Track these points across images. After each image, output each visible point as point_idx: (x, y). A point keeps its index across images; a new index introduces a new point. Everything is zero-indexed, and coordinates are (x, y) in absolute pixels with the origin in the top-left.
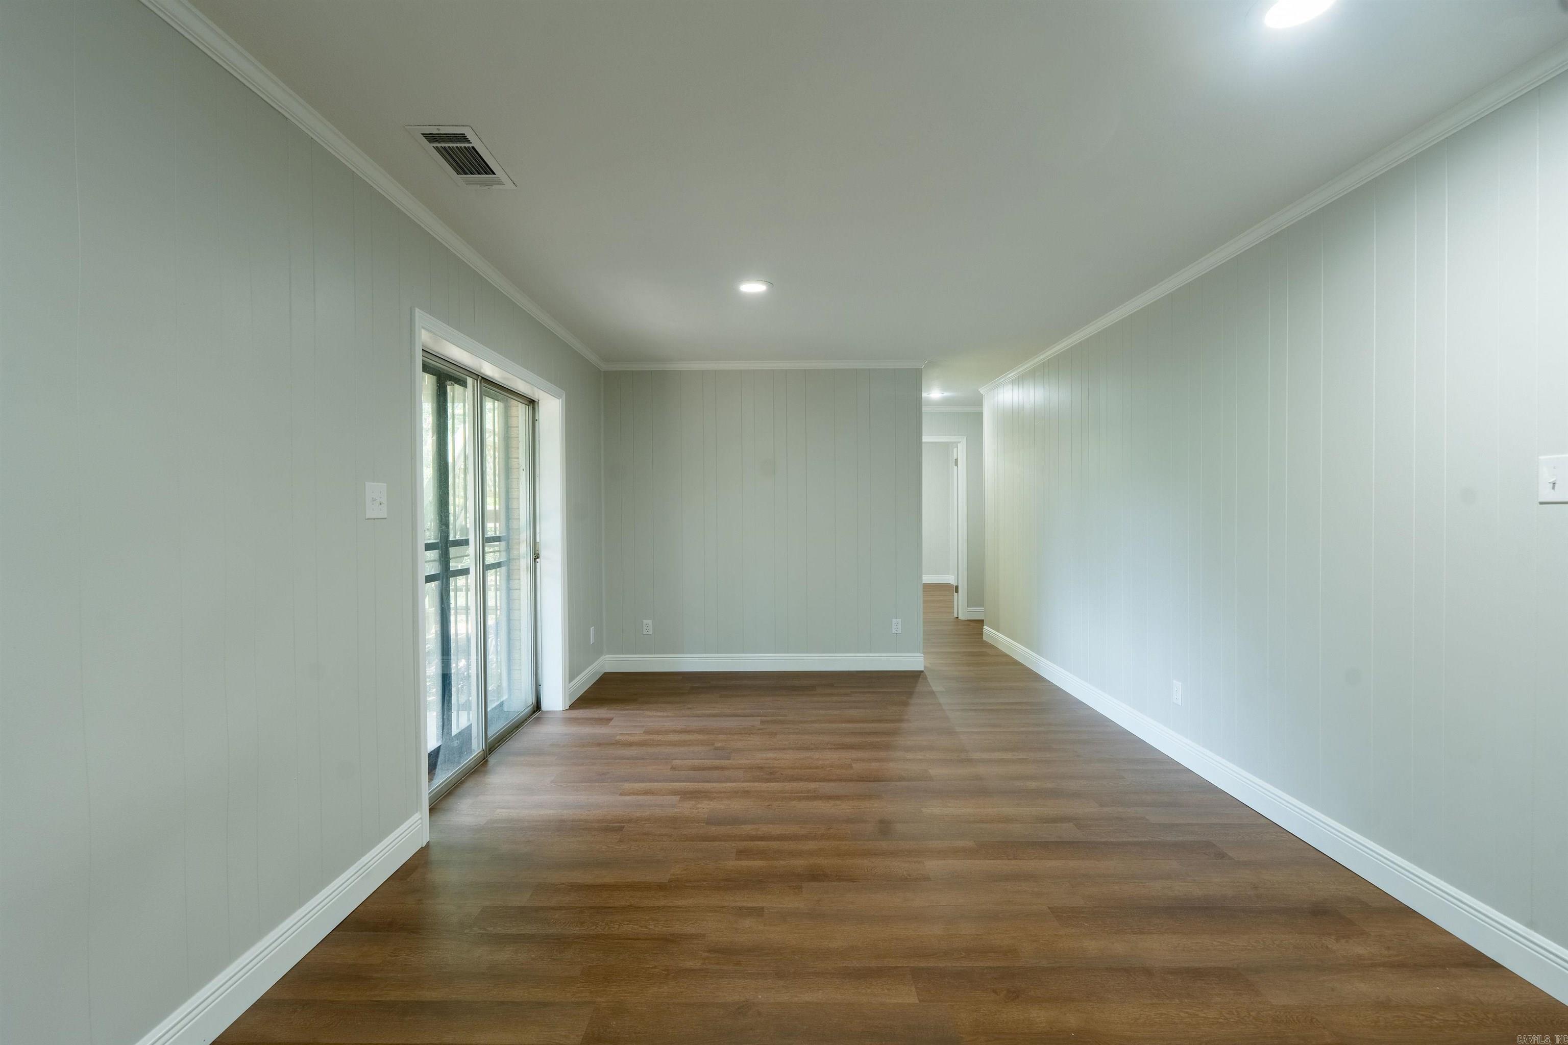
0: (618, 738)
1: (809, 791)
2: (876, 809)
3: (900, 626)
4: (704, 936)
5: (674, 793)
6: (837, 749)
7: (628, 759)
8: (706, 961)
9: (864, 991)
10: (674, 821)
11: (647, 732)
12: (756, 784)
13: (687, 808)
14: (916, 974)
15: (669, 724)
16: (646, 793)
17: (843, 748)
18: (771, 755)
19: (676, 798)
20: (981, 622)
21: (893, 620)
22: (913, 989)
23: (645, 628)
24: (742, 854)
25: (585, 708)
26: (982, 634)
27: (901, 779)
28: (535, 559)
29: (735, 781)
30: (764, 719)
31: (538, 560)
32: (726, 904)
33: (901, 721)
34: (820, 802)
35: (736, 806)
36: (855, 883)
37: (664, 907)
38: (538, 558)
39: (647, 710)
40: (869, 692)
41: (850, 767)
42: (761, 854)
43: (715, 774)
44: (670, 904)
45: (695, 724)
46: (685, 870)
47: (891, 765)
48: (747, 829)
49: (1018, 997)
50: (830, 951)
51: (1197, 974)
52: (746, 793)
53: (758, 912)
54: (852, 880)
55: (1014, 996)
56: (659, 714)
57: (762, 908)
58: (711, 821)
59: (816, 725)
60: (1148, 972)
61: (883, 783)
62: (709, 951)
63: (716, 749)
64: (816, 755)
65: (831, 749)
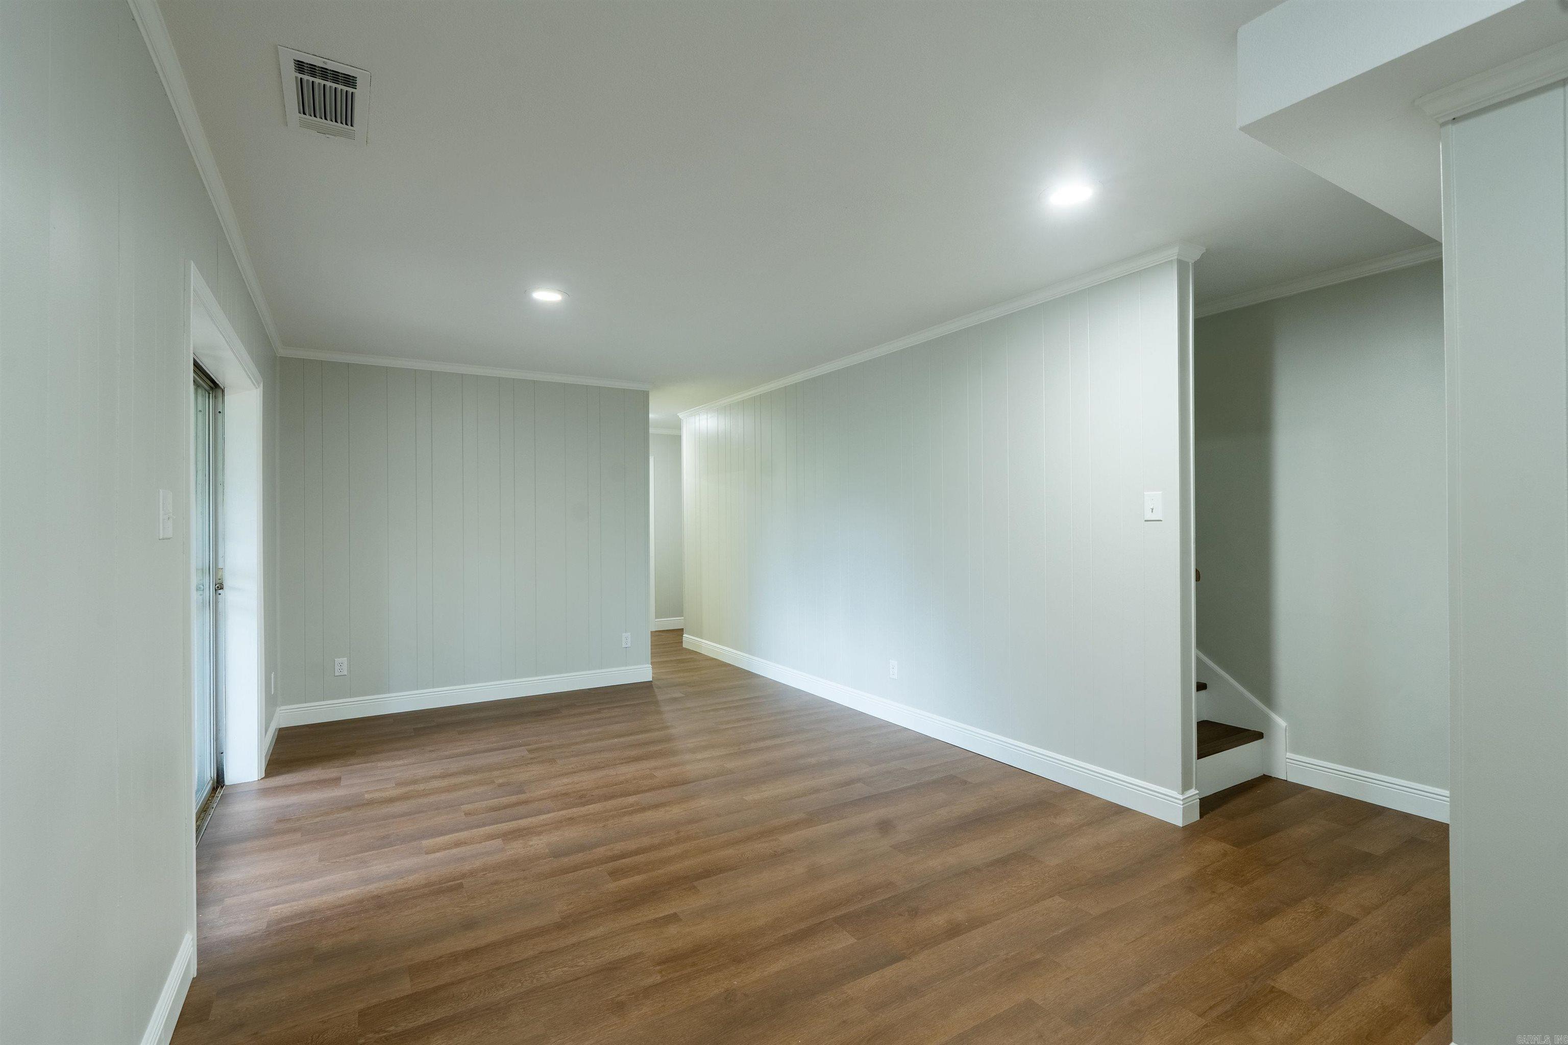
0: (367, 796)
1: (632, 805)
2: (706, 806)
3: (629, 640)
4: (640, 953)
5: (492, 837)
6: (629, 762)
7: (402, 816)
8: (663, 973)
9: (812, 948)
10: (514, 864)
11: (399, 784)
12: (574, 810)
13: (516, 848)
14: (842, 922)
15: (421, 772)
16: (458, 844)
17: (633, 761)
18: (565, 780)
19: (498, 842)
20: (679, 632)
21: (623, 634)
22: (845, 933)
23: (337, 668)
24: (615, 874)
25: (288, 772)
26: (682, 642)
27: (706, 777)
28: (216, 590)
29: (549, 812)
30: (530, 747)
31: (220, 591)
32: (639, 921)
33: (667, 728)
34: (650, 812)
35: (572, 834)
36: (737, 870)
37: (579, 943)
38: (222, 588)
39: (379, 760)
40: (617, 707)
41: (652, 777)
42: (636, 869)
43: (521, 809)
44: (583, 938)
45: (454, 766)
46: (570, 904)
47: (688, 767)
48: (601, 851)
49: (916, 913)
50: (762, 928)
51: (1003, 862)
52: (571, 821)
53: (673, 918)
54: (732, 869)
55: (915, 913)
56: (399, 763)
57: (675, 914)
58: (557, 853)
59: (589, 745)
60: (977, 869)
61: (694, 783)
62: (659, 964)
63: (500, 785)
64: (612, 772)
65: (622, 763)
